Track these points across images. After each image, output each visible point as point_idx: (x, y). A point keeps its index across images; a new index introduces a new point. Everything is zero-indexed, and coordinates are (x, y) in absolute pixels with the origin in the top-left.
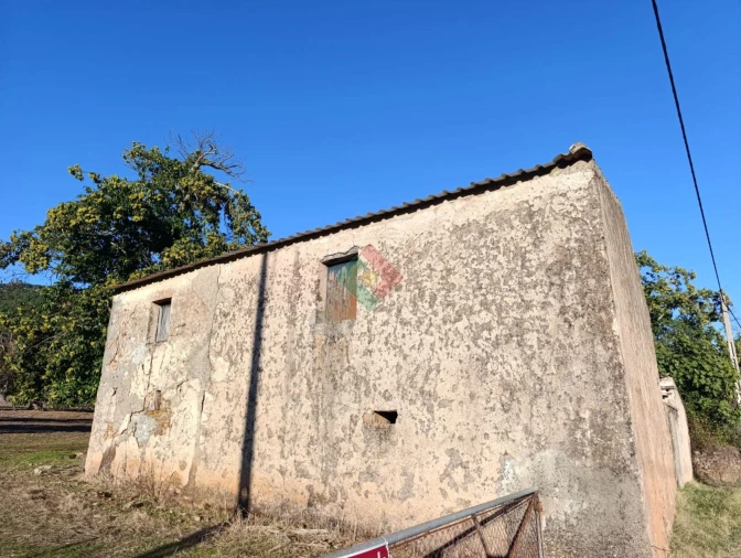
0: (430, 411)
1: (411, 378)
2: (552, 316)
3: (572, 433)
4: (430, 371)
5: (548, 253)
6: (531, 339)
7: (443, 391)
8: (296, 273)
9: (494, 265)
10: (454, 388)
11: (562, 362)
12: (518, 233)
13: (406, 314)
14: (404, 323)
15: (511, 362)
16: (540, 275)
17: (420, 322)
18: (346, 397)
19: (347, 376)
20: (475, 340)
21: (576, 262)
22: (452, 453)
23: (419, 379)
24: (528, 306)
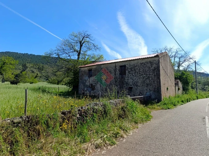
0: (137, 87)
1: (134, 83)
2: (153, 76)
3: (154, 89)
4: (137, 82)
5: (153, 68)
6: (150, 79)
7: (139, 85)
8: (115, 67)
9: (146, 69)
10: (140, 84)
11: (154, 82)
12: (149, 65)
13: (134, 74)
14: (133, 76)
15: (148, 81)
16: (152, 71)
17: (136, 76)
18: (125, 85)
19: (125, 83)
20: (143, 78)
21: (156, 69)
22: (140, 92)
23: (136, 83)
24: (150, 75)
